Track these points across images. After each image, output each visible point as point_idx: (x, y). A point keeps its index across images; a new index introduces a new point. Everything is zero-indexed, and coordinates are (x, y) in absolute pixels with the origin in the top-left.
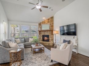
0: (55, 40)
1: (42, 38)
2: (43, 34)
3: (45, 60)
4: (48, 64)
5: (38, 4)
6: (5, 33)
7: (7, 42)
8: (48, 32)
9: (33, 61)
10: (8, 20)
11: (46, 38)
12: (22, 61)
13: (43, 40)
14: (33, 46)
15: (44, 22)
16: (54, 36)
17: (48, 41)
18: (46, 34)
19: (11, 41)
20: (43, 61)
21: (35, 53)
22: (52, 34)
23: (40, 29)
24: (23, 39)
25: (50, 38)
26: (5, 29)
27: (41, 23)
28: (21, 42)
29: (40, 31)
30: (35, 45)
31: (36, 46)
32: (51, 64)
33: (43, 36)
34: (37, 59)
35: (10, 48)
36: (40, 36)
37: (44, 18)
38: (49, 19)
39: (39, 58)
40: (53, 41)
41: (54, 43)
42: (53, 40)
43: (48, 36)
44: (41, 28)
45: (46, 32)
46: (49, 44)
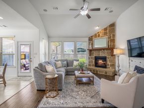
0: (119, 67)
1: (94, 61)
2: (95, 54)
3: (92, 97)
4: (95, 104)
5: (83, 7)
6: (46, 53)
7: (44, 64)
8: (105, 51)
9: (74, 94)
10: (49, 37)
11: (100, 62)
12: (59, 91)
13: (96, 65)
14: (77, 73)
15: (97, 35)
16: (117, 58)
17: (105, 66)
18: (101, 54)
19: (49, 63)
20: (89, 98)
21: (80, 84)
22: (113, 55)
23: (90, 46)
24: (65, 62)
25: (109, 63)
26: (45, 49)
27: (92, 37)
28: (63, 67)
29: (90, 51)
30: (79, 72)
31: (81, 73)
32: (101, 105)
33: (97, 59)
34: (80, 93)
35: (47, 72)
36: (92, 58)
37: (97, 27)
38: (105, 29)
39: (84, 93)
40: (115, 68)
41: (115, 71)
42: (113, 65)
43: (104, 59)
44: (92, 44)
45: (101, 51)
46: (106, 73)
